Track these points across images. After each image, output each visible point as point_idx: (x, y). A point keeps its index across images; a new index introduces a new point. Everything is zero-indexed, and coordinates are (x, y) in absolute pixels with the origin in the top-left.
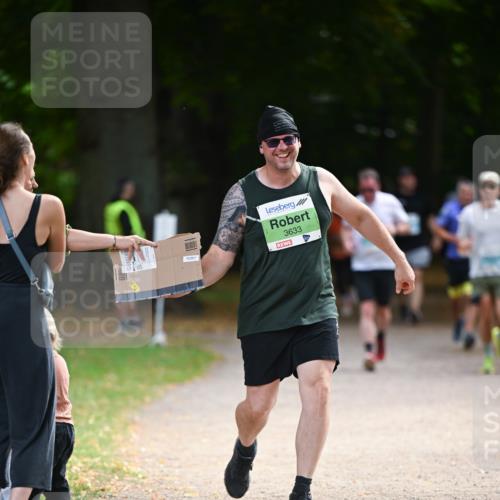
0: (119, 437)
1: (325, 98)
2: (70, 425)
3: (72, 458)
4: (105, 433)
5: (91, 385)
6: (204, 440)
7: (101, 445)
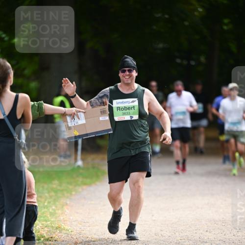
0: (60, 212)
1: (161, 46)
2: (36, 206)
3: (37, 222)
4: (53, 209)
5: (46, 186)
6: (102, 213)
7: (50, 215)
